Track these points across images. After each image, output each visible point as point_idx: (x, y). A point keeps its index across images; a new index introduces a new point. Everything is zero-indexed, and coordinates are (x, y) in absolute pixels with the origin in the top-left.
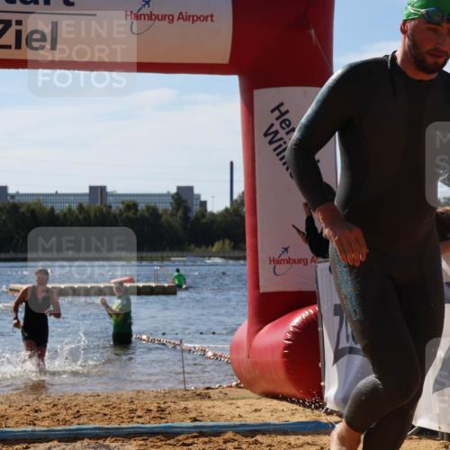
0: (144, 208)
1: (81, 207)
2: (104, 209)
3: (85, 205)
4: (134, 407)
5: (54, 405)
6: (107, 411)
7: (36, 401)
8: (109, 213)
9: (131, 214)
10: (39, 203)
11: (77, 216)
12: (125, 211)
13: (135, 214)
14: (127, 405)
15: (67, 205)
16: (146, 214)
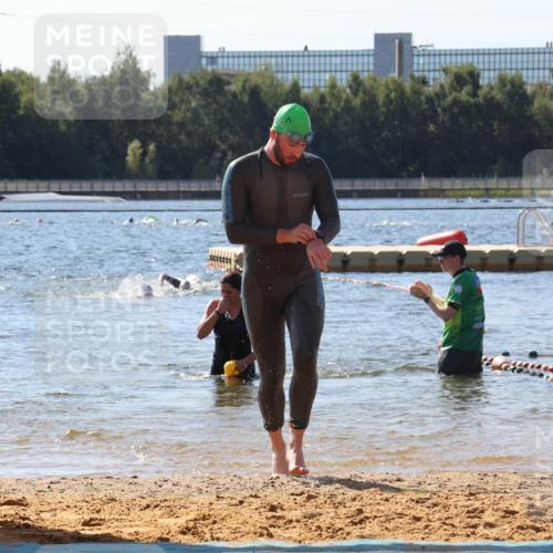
0: (494, 82)
1: (356, 81)
2: (408, 85)
3: (364, 76)
4: (477, 504)
5: (310, 497)
6: (420, 511)
7: (270, 489)
8: (417, 93)
9: (464, 95)
10: (267, 73)
11: (348, 101)
12: (453, 88)
13: (475, 95)
14: (462, 501)
15: (327, 76)
16: (499, 96)
